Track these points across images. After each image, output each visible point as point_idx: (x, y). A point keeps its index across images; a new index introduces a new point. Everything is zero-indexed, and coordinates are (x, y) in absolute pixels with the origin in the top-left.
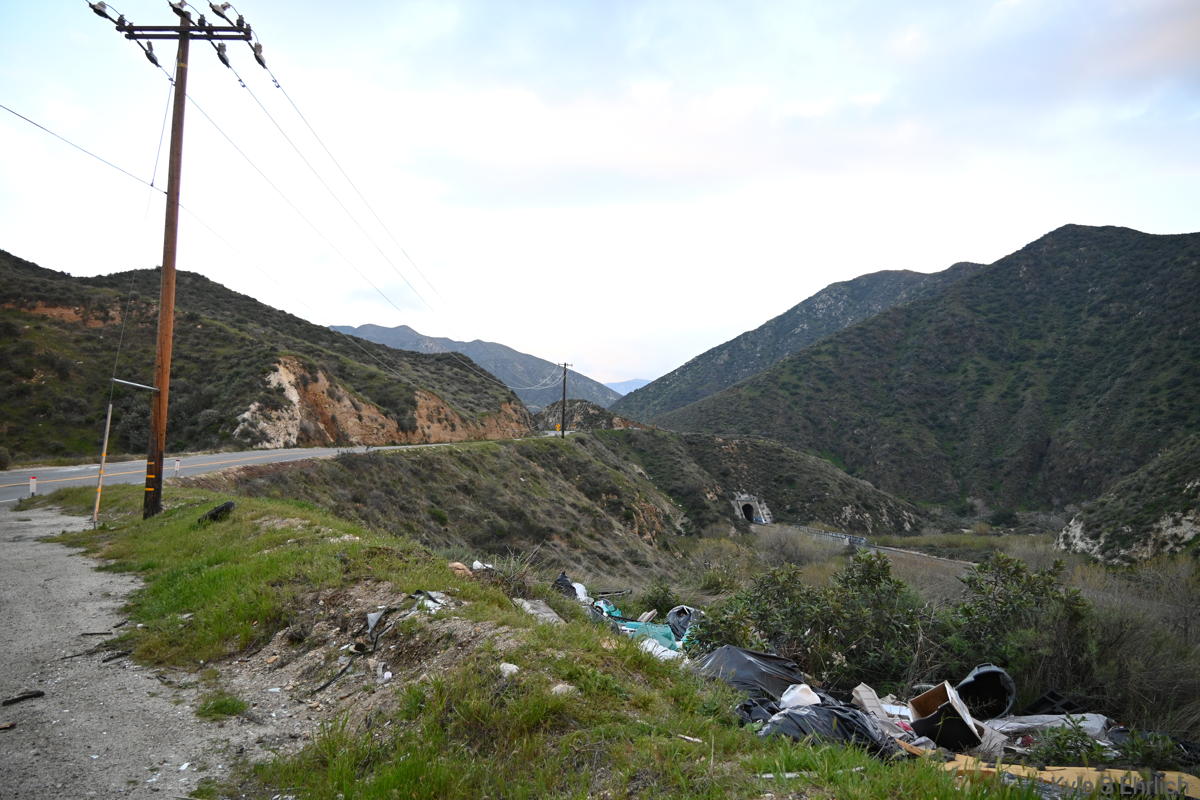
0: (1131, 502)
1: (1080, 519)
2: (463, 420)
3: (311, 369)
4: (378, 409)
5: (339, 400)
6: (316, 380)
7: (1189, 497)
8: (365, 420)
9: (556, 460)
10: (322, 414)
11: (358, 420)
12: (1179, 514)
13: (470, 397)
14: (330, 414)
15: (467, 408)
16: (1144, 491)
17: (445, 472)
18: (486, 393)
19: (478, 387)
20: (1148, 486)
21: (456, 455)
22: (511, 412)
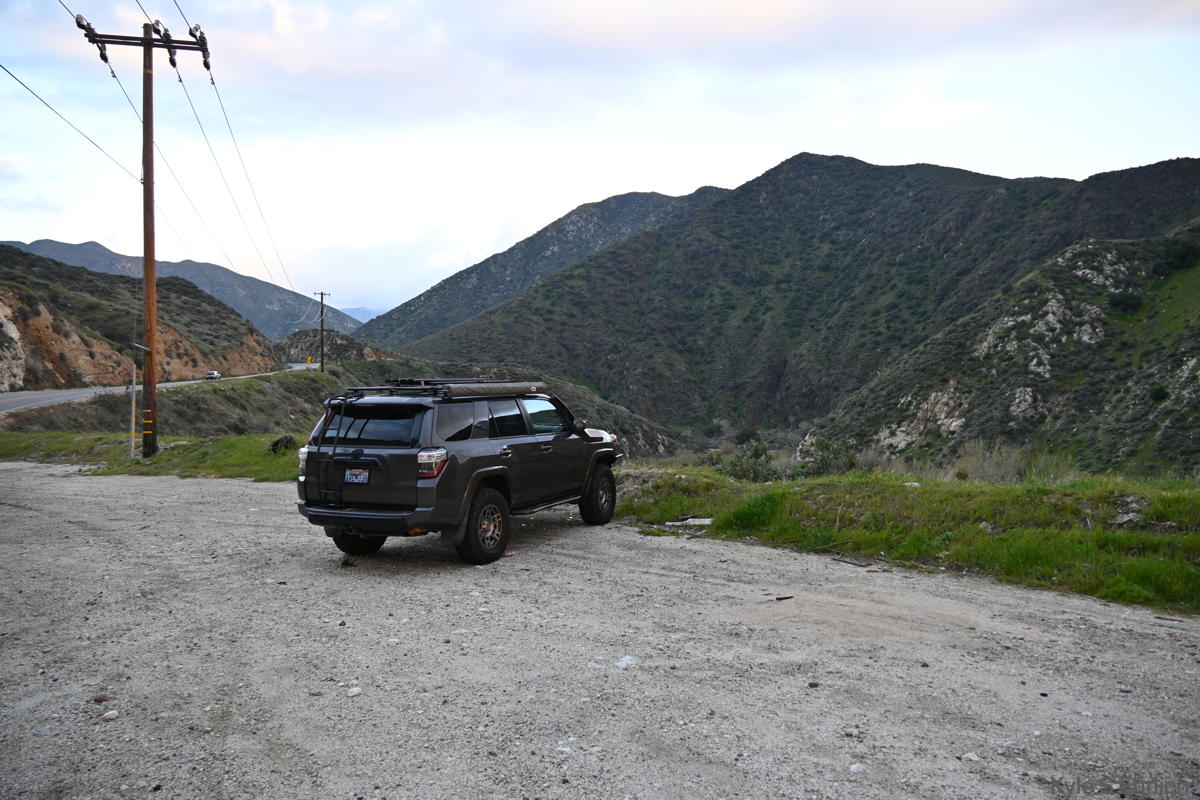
0: (856, 417)
1: (814, 434)
2: (204, 354)
3: (30, 300)
4: (111, 345)
5: (67, 335)
6: (38, 313)
7: (903, 411)
8: (98, 357)
9: (317, 395)
10: (49, 352)
11: (89, 358)
12: (894, 426)
13: (205, 328)
14: (57, 352)
15: (205, 340)
16: (866, 407)
17: (212, 411)
18: (224, 324)
19: (213, 317)
20: (870, 402)
21: (219, 393)
22: (256, 345)
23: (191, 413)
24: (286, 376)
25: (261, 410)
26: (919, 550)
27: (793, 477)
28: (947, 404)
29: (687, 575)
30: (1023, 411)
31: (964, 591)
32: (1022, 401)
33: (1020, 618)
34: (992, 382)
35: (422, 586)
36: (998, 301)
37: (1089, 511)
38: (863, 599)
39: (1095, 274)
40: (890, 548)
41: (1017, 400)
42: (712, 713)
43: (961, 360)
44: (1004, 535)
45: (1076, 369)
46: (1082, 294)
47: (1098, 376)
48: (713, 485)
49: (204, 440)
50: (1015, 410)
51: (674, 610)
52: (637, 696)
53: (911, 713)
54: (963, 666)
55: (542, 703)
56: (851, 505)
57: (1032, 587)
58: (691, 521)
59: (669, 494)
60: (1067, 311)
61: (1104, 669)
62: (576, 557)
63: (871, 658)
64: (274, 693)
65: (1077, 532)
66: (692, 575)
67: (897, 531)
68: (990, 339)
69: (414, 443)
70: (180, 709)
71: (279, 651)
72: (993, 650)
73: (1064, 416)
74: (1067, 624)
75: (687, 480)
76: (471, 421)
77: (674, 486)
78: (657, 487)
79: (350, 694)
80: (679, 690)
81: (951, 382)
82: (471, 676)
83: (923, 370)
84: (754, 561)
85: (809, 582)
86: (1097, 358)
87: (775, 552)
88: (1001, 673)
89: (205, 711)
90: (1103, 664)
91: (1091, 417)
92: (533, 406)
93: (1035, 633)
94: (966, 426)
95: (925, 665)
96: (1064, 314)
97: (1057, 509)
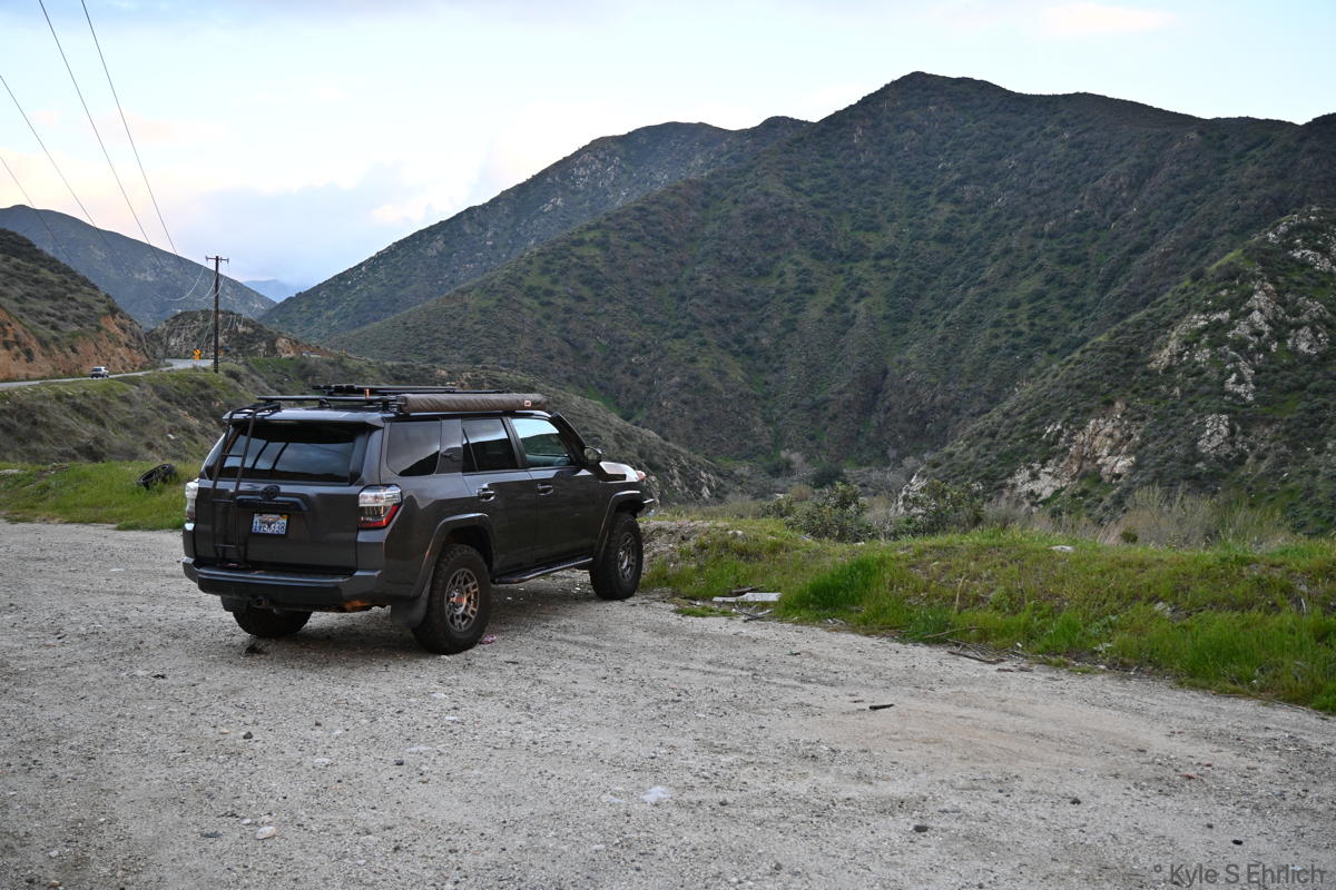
0: (983, 451)
1: (923, 475)
2: (44, 344)
7: (1049, 444)
9: (208, 406)
12: (1036, 466)
13: (46, 306)
15: (45, 323)
16: (998, 437)
17: (55, 427)
18: (73, 299)
19: (57, 289)
20: (1003, 431)
21: (65, 399)
22: (117, 330)
23: (23, 428)
24: (162, 378)
25: (125, 425)
26: (1070, 641)
27: (895, 535)
28: (1111, 436)
29: (744, 673)
30: (1216, 448)
31: (1133, 698)
32: (1214, 433)
33: (1207, 737)
34: (1174, 406)
35: (363, 684)
36: (1184, 291)
37: (1304, 588)
38: (991, 709)
39: (1319, 256)
40: (1030, 636)
41: (1208, 433)
42: (778, 867)
43: (1133, 373)
44: (1187, 622)
45: (1290, 390)
46: (1299, 284)
47: (1320, 400)
48: (781, 545)
49: (43, 468)
50: (1205, 446)
51: (725, 722)
52: (672, 842)
53: (1054, 867)
54: (1127, 803)
55: (536, 851)
56: (976, 576)
57: (1224, 693)
58: (749, 597)
59: (719, 557)
60: (1279, 308)
61: (1320, 808)
62: (584, 644)
63: (1001, 791)
64: (150, 833)
65: (1287, 617)
66: (750, 673)
67: (1041, 613)
68: (1173, 344)
69: (354, 478)
70: (14, 854)
71: (157, 774)
72: (1171, 780)
73: (1271, 457)
74: (1271, 745)
75: (744, 538)
76: (437, 448)
77: (725, 546)
78: (703, 547)
79: (258, 836)
80: (731, 834)
81: (1118, 405)
82: (434, 813)
83: (1079, 387)
84: (839, 654)
85: (918, 685)
86: (1319, 374)
87: (868, 641)
88: (1181, 812)
89: (50, 857)
90: (1320, 800)
91: (1307, 457)
92: (526, 428)
93: (1227, 757)
94: (1137, 467)
95: (1076, 802)
96: (1276, 312)
97: (1262, 585)
